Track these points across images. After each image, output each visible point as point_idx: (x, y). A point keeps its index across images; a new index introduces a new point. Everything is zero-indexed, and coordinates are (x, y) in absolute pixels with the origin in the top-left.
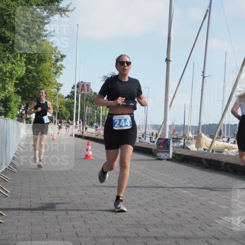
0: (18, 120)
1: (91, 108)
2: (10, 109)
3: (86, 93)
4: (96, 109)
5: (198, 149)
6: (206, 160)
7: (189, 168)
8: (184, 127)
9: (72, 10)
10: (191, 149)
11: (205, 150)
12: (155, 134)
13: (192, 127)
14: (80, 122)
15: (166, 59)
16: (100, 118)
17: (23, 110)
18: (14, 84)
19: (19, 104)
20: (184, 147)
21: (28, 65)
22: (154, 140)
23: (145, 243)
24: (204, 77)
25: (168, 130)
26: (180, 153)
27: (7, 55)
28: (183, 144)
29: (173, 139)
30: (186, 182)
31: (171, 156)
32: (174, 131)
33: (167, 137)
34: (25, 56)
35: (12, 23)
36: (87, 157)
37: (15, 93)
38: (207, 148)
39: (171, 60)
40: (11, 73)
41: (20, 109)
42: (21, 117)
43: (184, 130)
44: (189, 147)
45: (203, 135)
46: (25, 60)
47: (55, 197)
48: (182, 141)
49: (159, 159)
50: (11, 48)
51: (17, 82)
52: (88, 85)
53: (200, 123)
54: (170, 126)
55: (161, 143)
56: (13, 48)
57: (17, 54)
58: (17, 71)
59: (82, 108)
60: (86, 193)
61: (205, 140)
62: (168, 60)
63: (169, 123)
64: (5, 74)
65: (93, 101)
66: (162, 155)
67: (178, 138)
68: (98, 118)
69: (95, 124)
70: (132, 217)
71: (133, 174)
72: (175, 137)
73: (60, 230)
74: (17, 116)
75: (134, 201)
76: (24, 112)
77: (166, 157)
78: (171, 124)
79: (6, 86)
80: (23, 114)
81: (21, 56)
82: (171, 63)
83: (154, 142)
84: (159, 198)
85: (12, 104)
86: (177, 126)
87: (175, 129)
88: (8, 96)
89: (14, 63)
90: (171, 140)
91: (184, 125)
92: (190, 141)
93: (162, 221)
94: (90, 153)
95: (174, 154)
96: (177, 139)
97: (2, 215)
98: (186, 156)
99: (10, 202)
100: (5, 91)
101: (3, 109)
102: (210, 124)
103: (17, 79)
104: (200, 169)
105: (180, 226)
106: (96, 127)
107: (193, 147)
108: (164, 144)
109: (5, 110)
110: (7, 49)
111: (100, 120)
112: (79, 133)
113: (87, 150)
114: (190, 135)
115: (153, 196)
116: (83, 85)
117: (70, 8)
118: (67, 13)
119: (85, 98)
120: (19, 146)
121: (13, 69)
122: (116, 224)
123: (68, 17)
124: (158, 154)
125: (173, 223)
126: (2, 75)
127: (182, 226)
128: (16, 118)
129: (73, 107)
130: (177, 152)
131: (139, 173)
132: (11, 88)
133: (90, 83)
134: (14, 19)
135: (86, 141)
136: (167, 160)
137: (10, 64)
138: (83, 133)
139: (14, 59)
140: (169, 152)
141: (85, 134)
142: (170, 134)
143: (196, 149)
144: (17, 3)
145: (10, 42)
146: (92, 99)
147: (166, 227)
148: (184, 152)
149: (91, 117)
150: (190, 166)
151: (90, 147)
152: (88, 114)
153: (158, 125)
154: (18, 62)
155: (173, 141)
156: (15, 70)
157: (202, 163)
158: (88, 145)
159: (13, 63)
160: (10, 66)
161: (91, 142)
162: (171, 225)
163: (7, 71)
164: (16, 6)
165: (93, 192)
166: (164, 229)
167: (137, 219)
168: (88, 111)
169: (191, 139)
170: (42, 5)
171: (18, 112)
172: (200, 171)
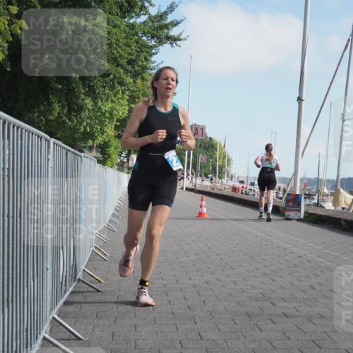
0: (118, 169)
1: (206, 156)
2: (109, 156)
3: (200, 137)
4: (212, 158)
5: (335, 207)
6: (345, 220)
7: (325, 230)
8: (318, 181)
9: (185, 39)
10: (327, 208)
11: (343, 209)
12: (282, 188)
13: (328, 181)
14: (192, 173)
15: (298, 98)
16: (216, 168)
17: (125, 157)
18: (113, 126)
19: (119, 150)
20: (317, 205)
21: (131, 103)
22: (281, 195)
23: (271, 320)
24: (344, 121)
25: (298, 184)
26: (313, 212)
27: (107, 92)
28: (316, 201)
29: (305, 194)
30: (320, 248)
31: (302, 216)
32: (306, 185)
33: (298, 193)
34: (127, 92)
35: (113, 54)
36: (201, 214)
37: (116, 136)
38: (346, 207)
39: (304, 99)
40: (111, 114)
41: (120, 156)
42: (122, 165)
43: (318, 184)
44: (324, 205)
45: (342, 190)
46: (128, 98)
47: (163, 262)
48: (316, 197)
49: (287, 219)
50: (111, 83)
51: (118, 124)
52: (202, 129)
53: (338, 176)
54: (301, 180)
55: (290, 200)
56: (113, 83)
57: (118, 91)
58: (117, 111)
59: (195, 157)
60: (200, 259)
61: (345, 197)
62: (300, 99)
63: (300, 176)
64: (104, 114)
65: (208, 148)
66: (292, 214)
67: (311, 193)
68: (214, 169)
69: (210, 176)
70: (256, 289)
71: (257, 237)
72: (307, 193)
73: (169, 301)
74: (118, 165)
75: (257, 269)
76: (125, 160)
77: (296, 217)
78: (302, 177)
79: (105, 129)
80: (124, 163)
81: (123, 93)
82: (303, 102)
83: (281, 198)
84: (288, 266)
85: (112, 150)
86: (309, 180)
87: (307, 183)
88: (106, 141)
89: (114, 102)
90: (303, 197)
91: (318, 178)
92: (325, 198)
93: (292, 294)
94: (205, 210)
95: (305, 213)
96: (309, 195)
97: (100, 282)
98: (320, 215)
99: (109, 267)
100: (103, 134)
101: (101, 156)
102: (349, 178)
103: (118, 120)
104: (338, 232)
105: (314, 300)
106: (212, 179)
107: (329, 205)
108: (294, 201)
109: (103, 157)
110: (106, 83)
111: (216, 171)
112: (191, 186)
113: (201, 206)
114: (326, 191)
115: (281, 264)
116: (196, 129)
117: (182, 37)
118: (178, 42)
119: (199, 144)
120: (120, 200)
121: (113, 109)
122: (236, 296)
123: (180, 47)
124: (287, 213)
125: (305, 297)
126: (101, 116)
127: (317, 301)
128: (116, 167)
129: (184, 155)
130: (310, 211)
131: (263, 235)
132: (110, 131)
133: (205, 126)
134: (116, 49)
135: (199, 196)
136: (298, 220)
137: (109, 103)
138: (195, 186)
139: (115, 96)
140: (300, 211)
141: (198, 188)
142: (300, 190)
143: (333, 208)
144: (120, 30)
145: (111, 76)
146: (207, 146)
147: (296, 302)
148: (319, 211)
149: (205, 167)
150: (325, 228)
151: (204, 203)
152: (201, 163)
153: (287, 179)
154: (120, 100)
155: (305, 198)
156: (115, 109)
157: (341, 225)
158: (202, 200)
159: (112, 102)
160: (110, 105)
161: (205, 197)
162: (304, 299)
163: (106, 111)
164: (118, 34)
165: (208, 256)
166: (294, 305)
167: (262, 291)
168: (202, 159)
169: (327, 195)
170: (149, 32)
171: (119, 160)
172: (339, 235)
